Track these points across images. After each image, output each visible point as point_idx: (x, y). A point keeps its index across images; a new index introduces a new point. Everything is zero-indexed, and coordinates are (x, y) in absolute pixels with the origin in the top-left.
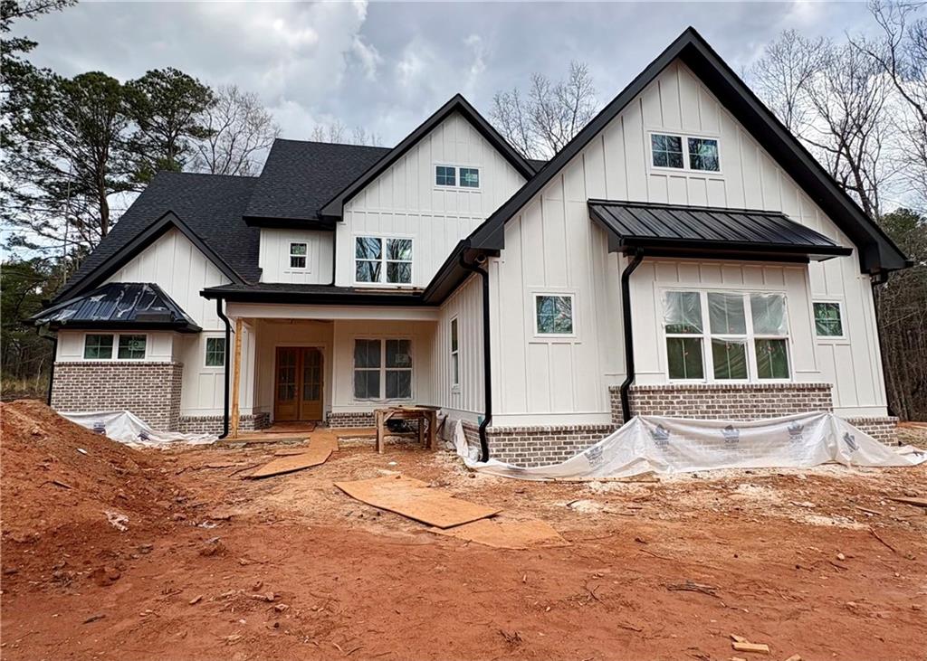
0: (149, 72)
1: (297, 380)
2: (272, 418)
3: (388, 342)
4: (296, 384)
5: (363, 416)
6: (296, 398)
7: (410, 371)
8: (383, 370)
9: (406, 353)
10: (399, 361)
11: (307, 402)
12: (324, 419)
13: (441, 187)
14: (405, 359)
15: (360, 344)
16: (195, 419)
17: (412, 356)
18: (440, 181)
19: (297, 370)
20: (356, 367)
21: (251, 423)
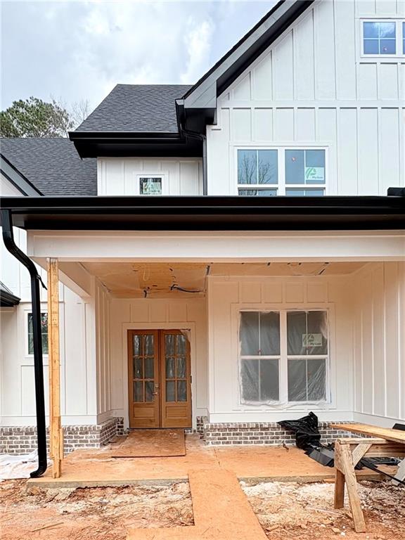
0: (15, 103)
1: (156, 374)
2: (126, 425)
3: (290, 316)
4: (156, 379)
5: (257, 428)
6: (156, 398)
7: (324, 361)
8: (283, 359)
9: (318, 331)
10: (308, 345)
11: (171, 404)
12: (194, 427)
13: (371, 58)
14: (317, 341)
15: (249, 319)
16: (19, 431)
17: (328, 337)
18: (370, 48)
19: (156, 361)
20: (242, 354)
21: (96, 436)
